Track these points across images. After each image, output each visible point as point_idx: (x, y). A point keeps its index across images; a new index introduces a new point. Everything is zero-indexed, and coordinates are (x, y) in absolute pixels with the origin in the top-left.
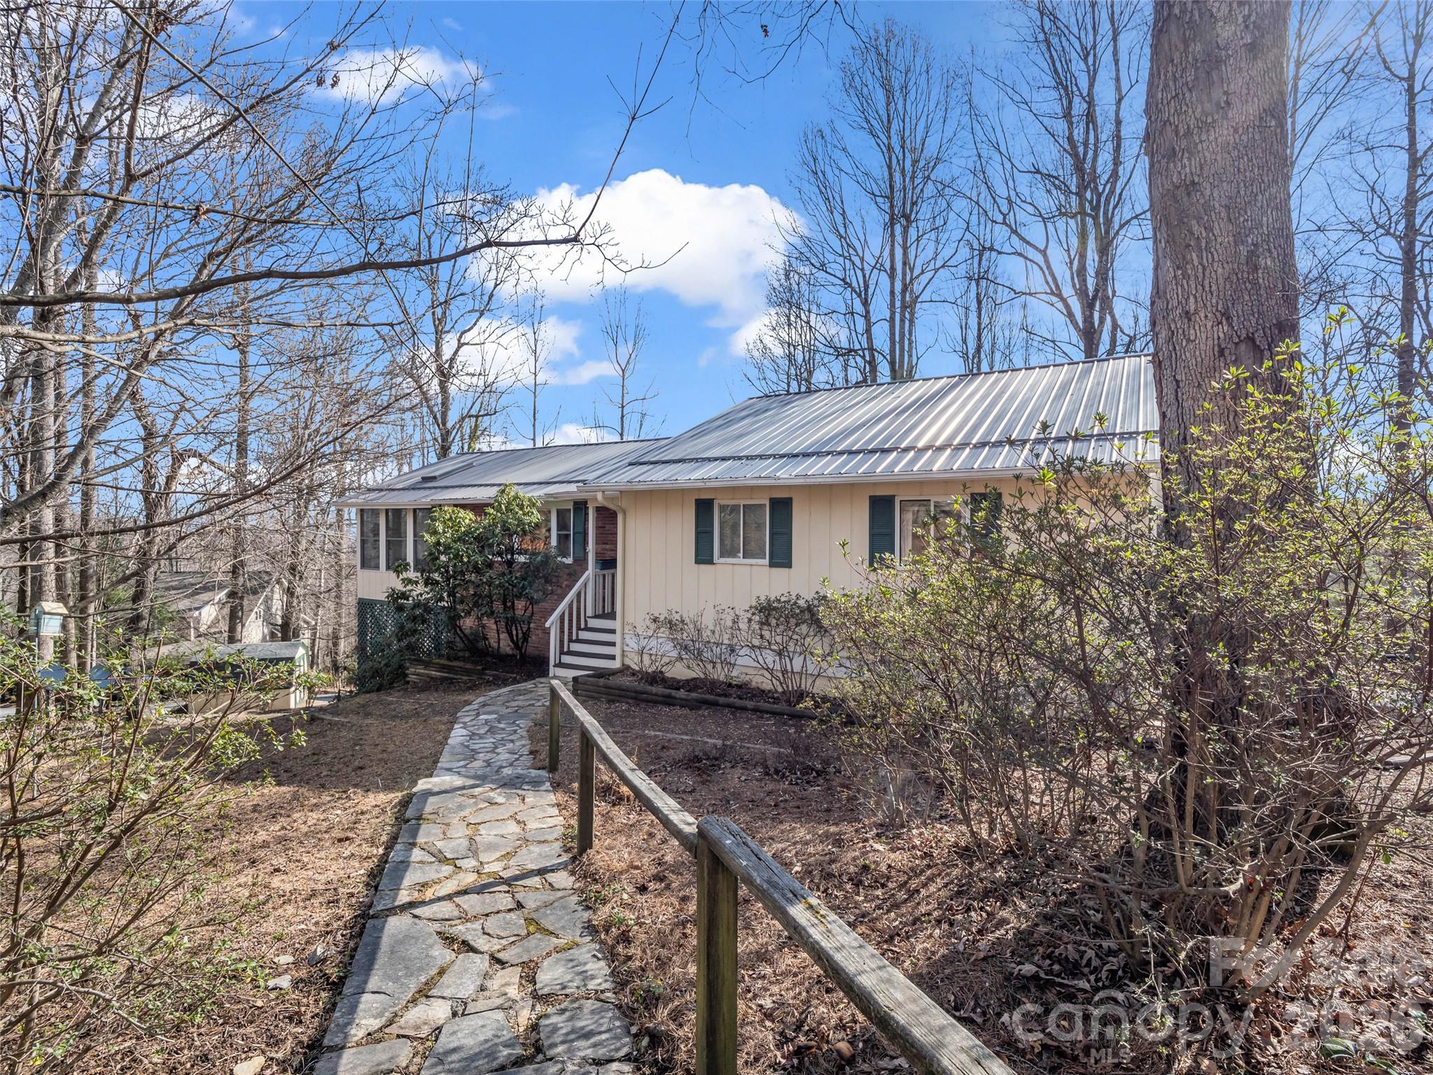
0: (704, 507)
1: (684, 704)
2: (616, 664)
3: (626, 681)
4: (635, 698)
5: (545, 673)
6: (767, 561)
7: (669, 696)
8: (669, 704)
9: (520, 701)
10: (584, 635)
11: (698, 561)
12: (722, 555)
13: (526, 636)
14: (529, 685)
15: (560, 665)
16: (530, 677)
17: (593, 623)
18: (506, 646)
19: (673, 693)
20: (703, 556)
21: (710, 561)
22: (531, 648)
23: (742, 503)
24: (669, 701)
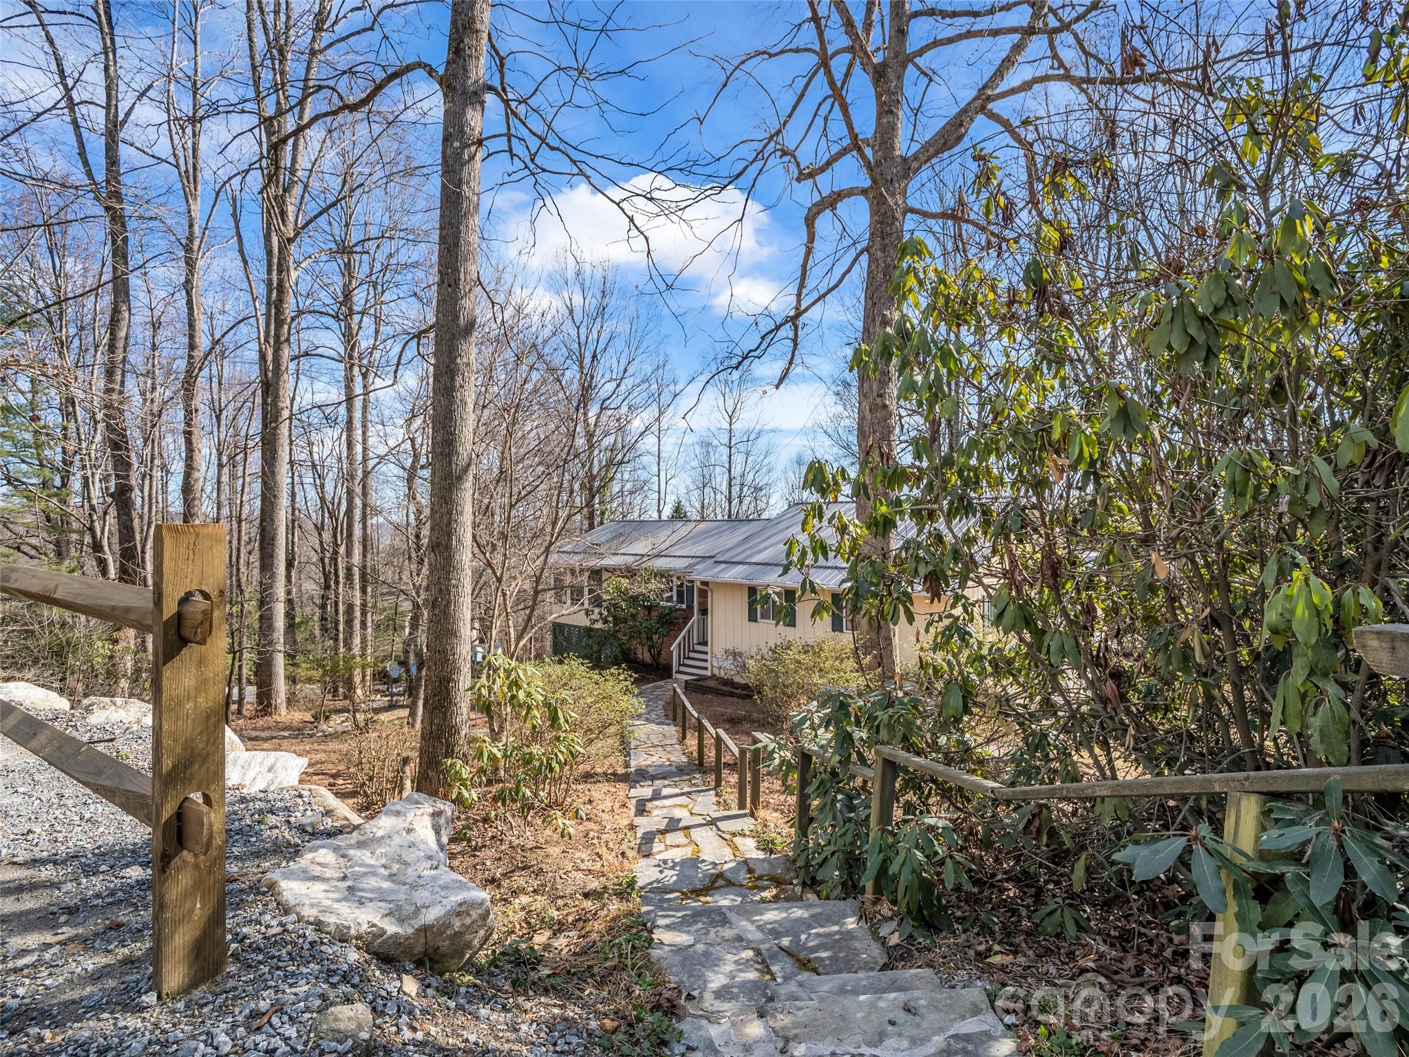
0: (752, 591)
1: (739, 696)
2: (708, 673)
3: (712, 683)
4: (715, 693)
5: (670, 676)
6: (783, 622)
7: (733, 692)
8: (732, 697)
9: (658, 692)
10: (692, 655)
11: (750, 619)
12: (762, 618)
13: (659, 654)
14: (662, 683)
15: (679, 672)
16: (662, 678)
17: (698, 648)
18: (647, 658)
19: (735, 690)
20: (752, 618)
21: (756, 620)
22: (662, 660)
24: (731, 695)
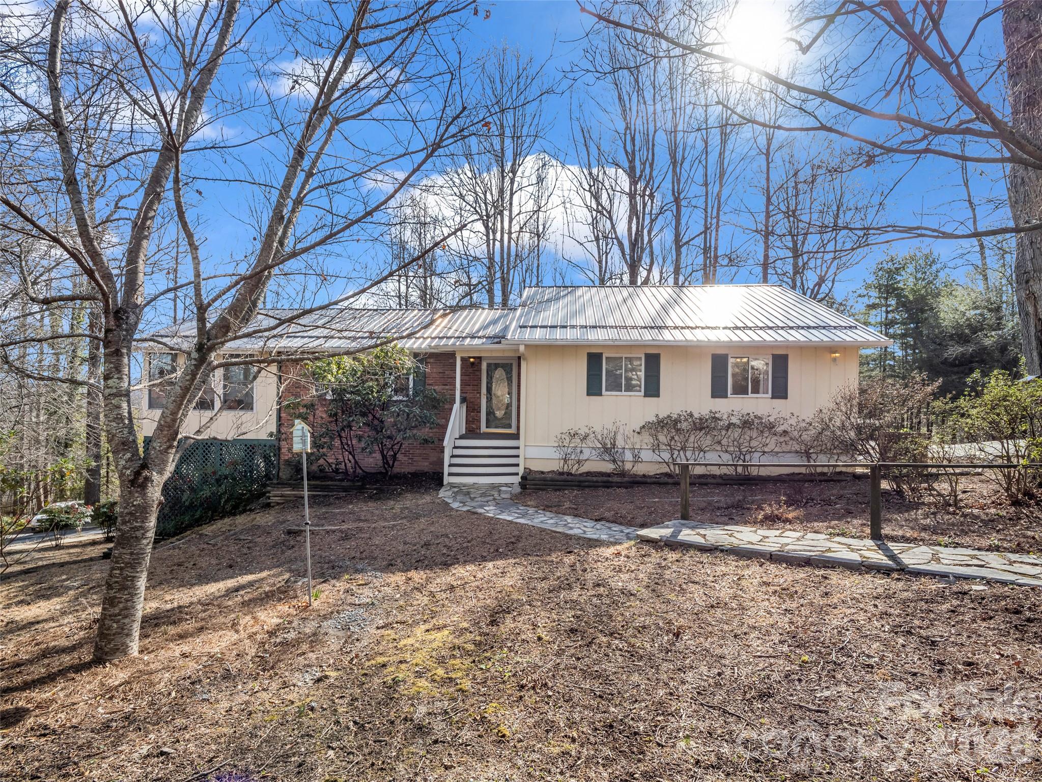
0: (594, 360)
2: (520, 469)
4: (579, 486)
6: (642, 393)
7: (608, 482)
8: (608, 487)
10: (458, 451)
11: (589, 394)
12: (607, 390)
15: (451, 474)
17: (460, 443)
19: (610, 479)
20: (594, 389)
21: (600, 394)
23: (624, 356)
